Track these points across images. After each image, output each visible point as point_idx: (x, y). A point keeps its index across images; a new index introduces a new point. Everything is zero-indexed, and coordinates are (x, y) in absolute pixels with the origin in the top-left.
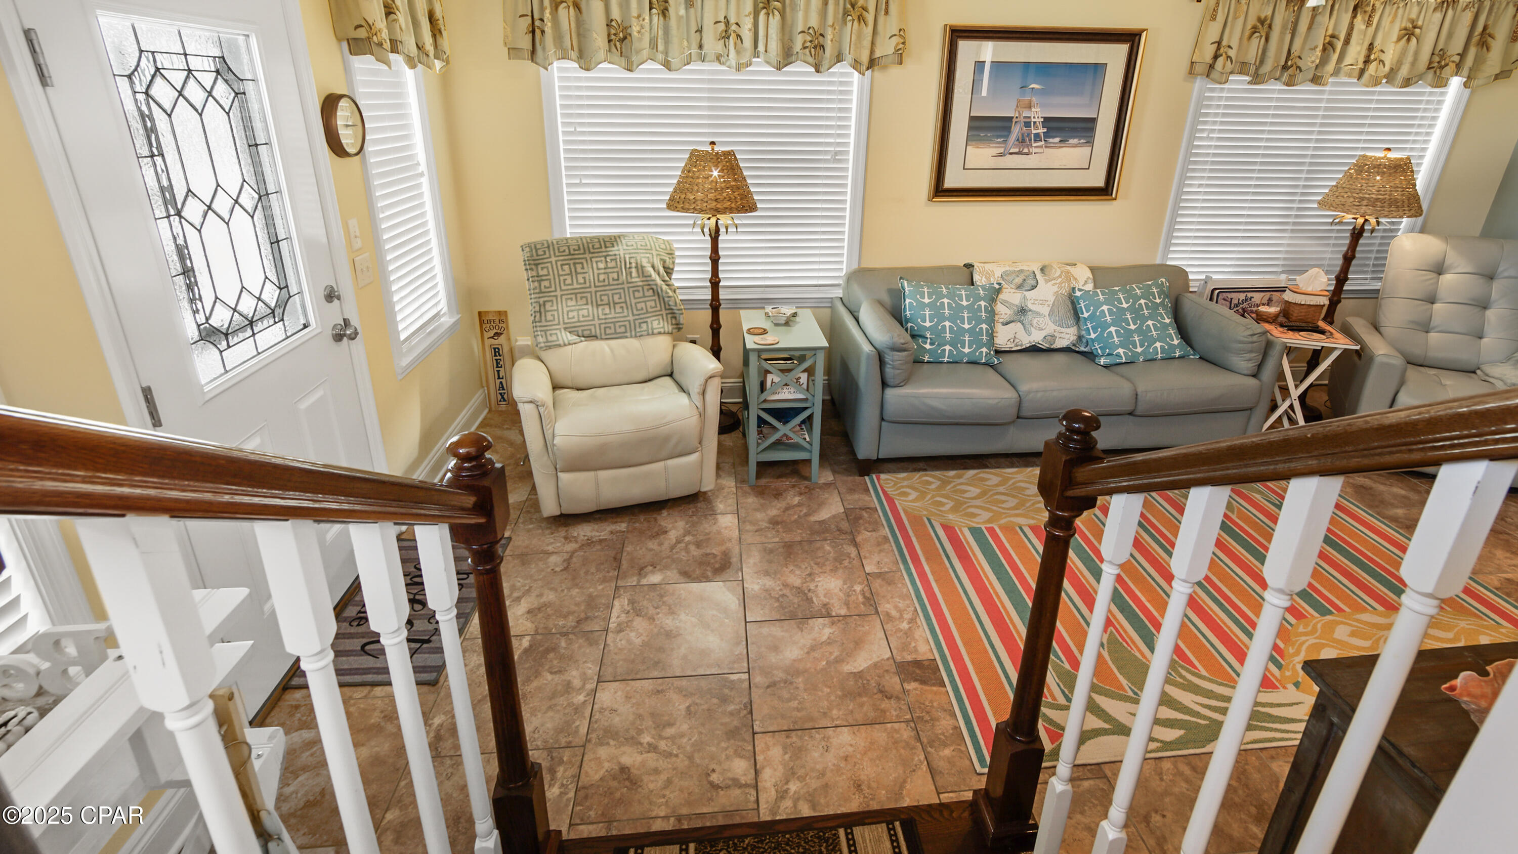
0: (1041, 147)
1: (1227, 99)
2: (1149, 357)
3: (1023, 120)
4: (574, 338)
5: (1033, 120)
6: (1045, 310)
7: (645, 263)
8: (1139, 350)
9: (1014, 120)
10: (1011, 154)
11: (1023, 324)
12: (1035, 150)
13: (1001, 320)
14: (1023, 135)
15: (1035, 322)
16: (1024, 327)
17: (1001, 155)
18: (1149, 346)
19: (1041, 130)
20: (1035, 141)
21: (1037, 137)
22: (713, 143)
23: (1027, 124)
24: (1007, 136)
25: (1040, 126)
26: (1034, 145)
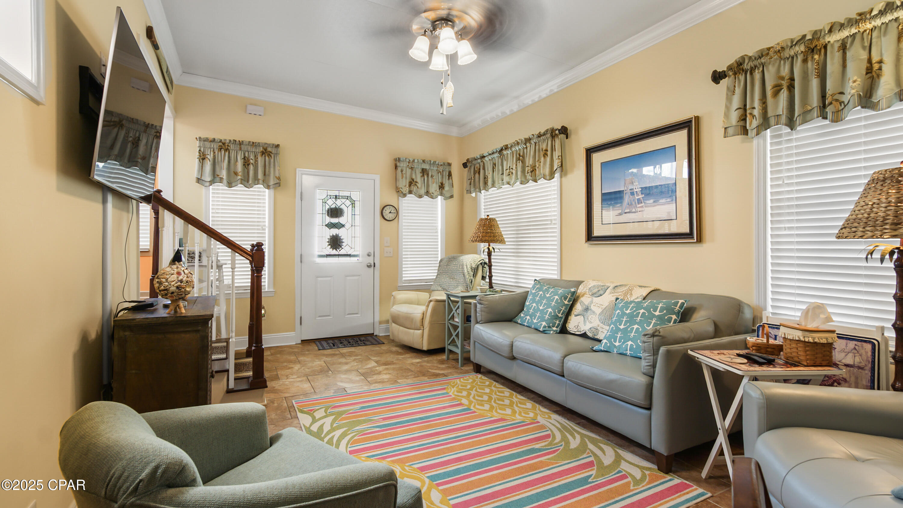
0: (642, 207)
1: (797, 147)
2: (621, 352)
3: (629, 191)
4: (440, 288)
5: (635, 190)
6: (598, 311)
7: (465, 264)
8: (617, 344)
9: (625, 192)
10: (625, 213)
11: (584, 317)
12: (639, 209)
13: (575, 313)
14: (630, 200)
15: (590, 317)
16: (584, 319)
17: (620, 214)
18: (624, 343)
19: (641, 196)
20: (638, 203)
21: (639, 201)
22: (488, 216)
23: (632, 194)
24: (621, 203)
25: (640, 194)
26: (638, 206)
